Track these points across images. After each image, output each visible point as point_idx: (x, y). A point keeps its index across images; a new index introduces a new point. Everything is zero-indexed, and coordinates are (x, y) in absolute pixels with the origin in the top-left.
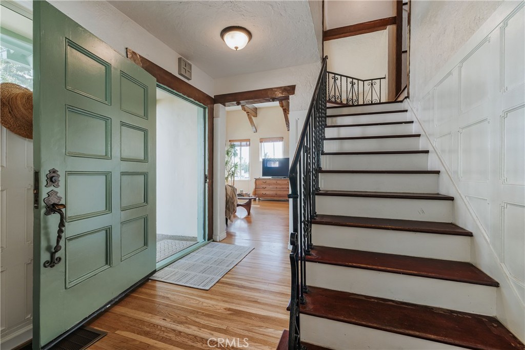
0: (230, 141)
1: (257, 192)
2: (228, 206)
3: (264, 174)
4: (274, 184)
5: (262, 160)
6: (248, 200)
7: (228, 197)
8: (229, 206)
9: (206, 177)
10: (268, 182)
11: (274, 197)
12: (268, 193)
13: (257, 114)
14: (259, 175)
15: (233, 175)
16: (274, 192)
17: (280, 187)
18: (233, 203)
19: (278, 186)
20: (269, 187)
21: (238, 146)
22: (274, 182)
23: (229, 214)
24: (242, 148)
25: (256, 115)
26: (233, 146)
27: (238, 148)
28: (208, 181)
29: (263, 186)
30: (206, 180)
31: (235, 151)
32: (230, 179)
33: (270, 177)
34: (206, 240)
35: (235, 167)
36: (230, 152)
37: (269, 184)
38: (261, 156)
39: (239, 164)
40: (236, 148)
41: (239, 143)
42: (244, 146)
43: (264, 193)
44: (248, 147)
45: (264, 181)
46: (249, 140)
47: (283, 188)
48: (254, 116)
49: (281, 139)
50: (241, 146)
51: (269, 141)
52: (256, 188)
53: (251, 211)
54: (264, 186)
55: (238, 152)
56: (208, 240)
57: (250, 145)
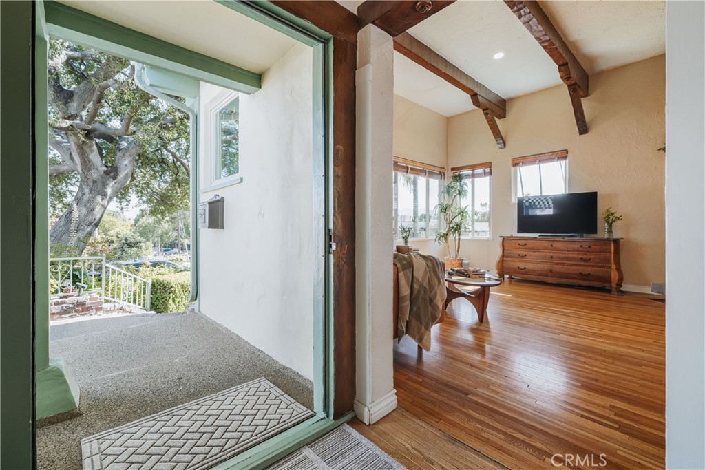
0: (453, 169)
1: (506, 265)
2: (415, 309)
3: (521, 229)
4: (546, 249)
5: (517, 202)
6: (479, 287)
7: (416, 286)
8: (418, 308)
9: (329, 238)
10: (530, 244)
11: (547, 276)
12: (530, 266)
13: (505, 111)
14: (512, 230)
15: (456, 229)
16: (547, 267)
17: (561, 255)
18: (431, 301)
19: (556, 255)
20: (532, 255)
21: (468, 176)
22: (547, 244)
23: (419, 329)
24: (477, 180)
25: (505, 114)
26: (458, 178)
27: (467, 181)
28: (334, 247)
29: (519, 252)
30: (330, 246)
31: (461, 186)
32: (451, 237)
33: (537, 235)
34: (331, 417)
35: (462, 216)
36: (452, 187)
37: (534, 249)
38: (516, 193)
39: (469, 209)
40: (463, 180)
41: (470, 172)
42: (479, 175)
43: (522, 265)
44: (488, 178)
45: (522, 243)
46: (489, 165)
47: (568, 259)
48: (500, 117)
49: (563, 155)
50: (473, 176)
51: (533, 162)
52: (503, 256)
53: (490, 310)
54: (522, 252)
55: (468, 188)
56: (335, 418)
57: (490, 173)
